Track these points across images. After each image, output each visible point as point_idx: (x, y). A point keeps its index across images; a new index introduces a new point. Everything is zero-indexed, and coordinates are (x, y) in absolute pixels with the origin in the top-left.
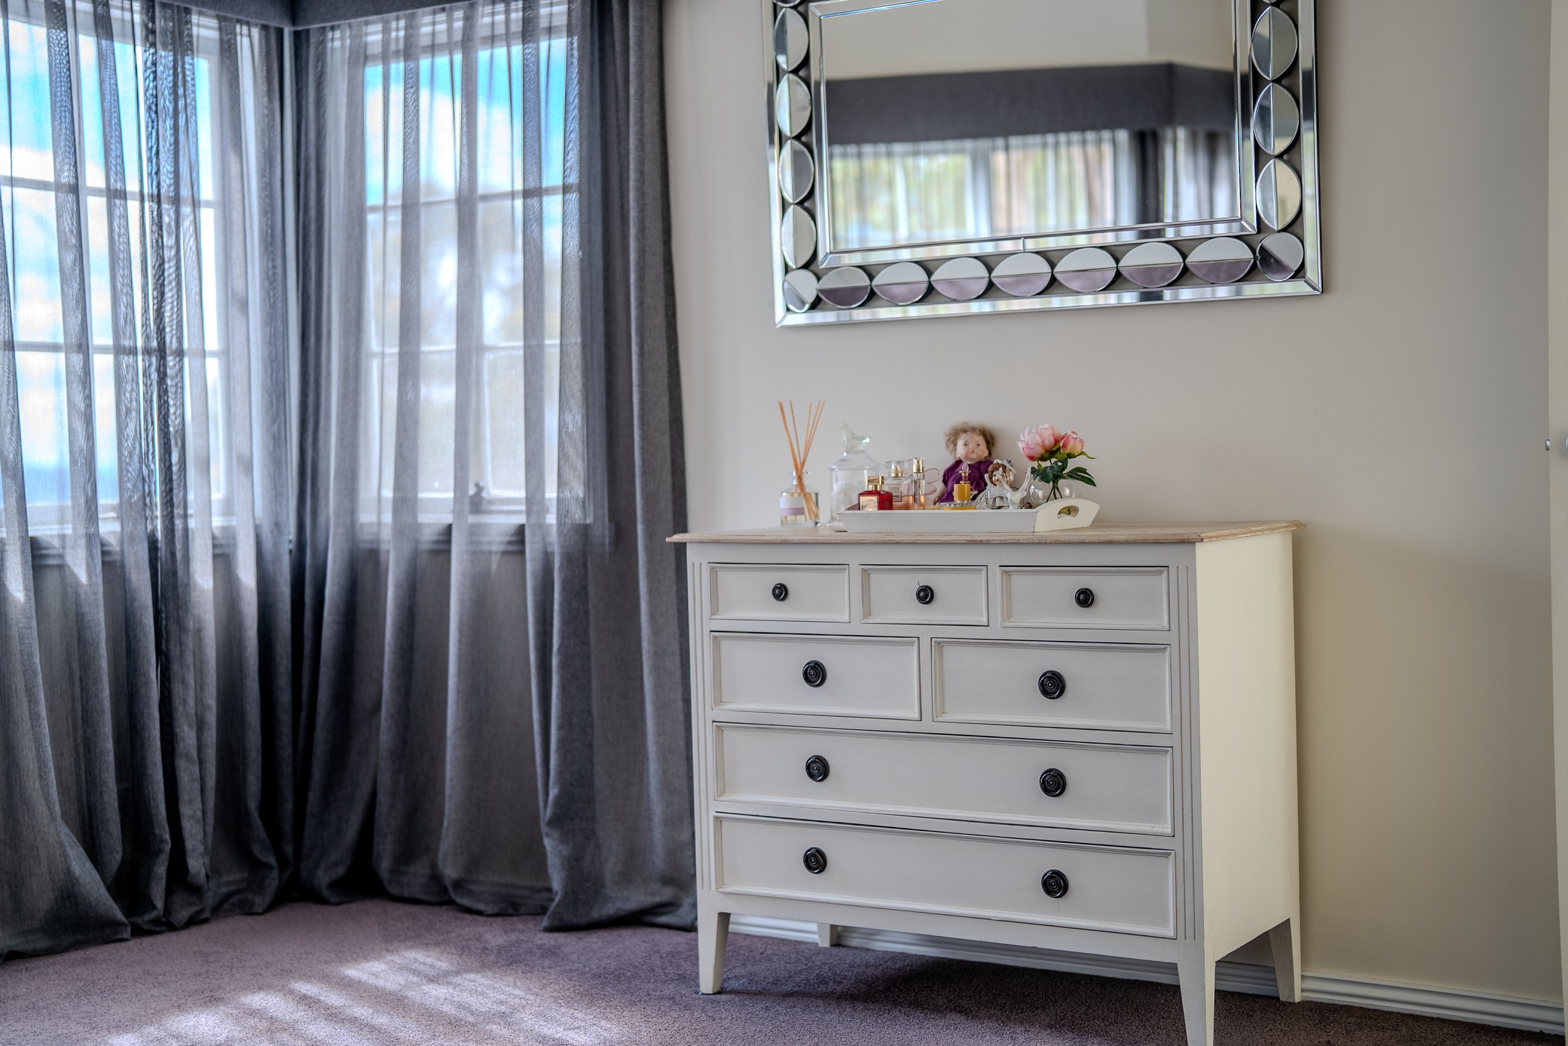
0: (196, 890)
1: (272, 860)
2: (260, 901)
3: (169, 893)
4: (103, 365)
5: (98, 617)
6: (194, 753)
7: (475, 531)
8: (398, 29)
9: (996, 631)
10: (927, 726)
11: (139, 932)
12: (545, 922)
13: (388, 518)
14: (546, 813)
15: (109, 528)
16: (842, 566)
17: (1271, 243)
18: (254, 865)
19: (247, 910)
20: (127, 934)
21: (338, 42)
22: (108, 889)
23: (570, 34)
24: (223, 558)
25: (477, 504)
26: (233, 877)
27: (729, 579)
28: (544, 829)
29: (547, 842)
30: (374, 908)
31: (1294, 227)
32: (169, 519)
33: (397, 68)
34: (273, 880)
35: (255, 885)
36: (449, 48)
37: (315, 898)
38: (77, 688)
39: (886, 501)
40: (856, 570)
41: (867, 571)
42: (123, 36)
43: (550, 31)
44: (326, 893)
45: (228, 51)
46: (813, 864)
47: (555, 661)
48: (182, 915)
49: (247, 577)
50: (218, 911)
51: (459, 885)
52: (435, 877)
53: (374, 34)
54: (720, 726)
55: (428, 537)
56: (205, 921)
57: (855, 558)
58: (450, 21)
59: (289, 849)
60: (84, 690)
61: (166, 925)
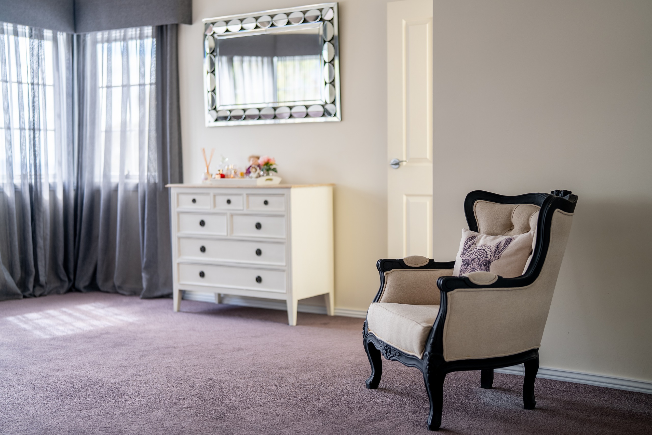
0: (42, 286)
1: (66, 279)
2: (62, 291)
3: (34, 287)
4: (16, 134)
5: (13, 206)
6: (42, 247)
7: (125, 185)
8: (106, 34)
9: (245, 212)
10: (229, 237)
11: (25, 297)
12: (141, 296)
13: (102, 180)
14: (143, 266)
15: (17, 181)
16: (208, 194)
17: (327, 107)
18: (61, 280)
19: (58, 293)
20: (22, 297)
21: (89, 38)
22: (17, 285)
23: (153, 37)
24: (53, 191)
25: (127, 177)
26: (55, 284)
27: (182, 197)
28: (143, 270)
29: (143, 275)
30: (96, 294)
31: (334, 102)
32: (36, 179)
33: (106, 45)
34: (67, 285)
35: (62, 287)
36: (120, 40)
37: (78, 291)
38: (8, 227)
39: (223, 176)
40: (212, 195)
41: (215, 196)
42: (22, 36)
43: (147, 37)
44: (82, 289)
45: (55, 40)
46: (201, 275)
47: (146, 222)
48: (38, 293)
49: (60, 196)
50: (49, 293)
51: (119, 287)
52: (114, 286)
53: (99, 35)
54: (179, 238)
55: (113, 185)
56: (45, 295)
57: (212, 192)
58: (120, 32)
59: (72, 277)
60: (10, 227)
61: (33, 295)
